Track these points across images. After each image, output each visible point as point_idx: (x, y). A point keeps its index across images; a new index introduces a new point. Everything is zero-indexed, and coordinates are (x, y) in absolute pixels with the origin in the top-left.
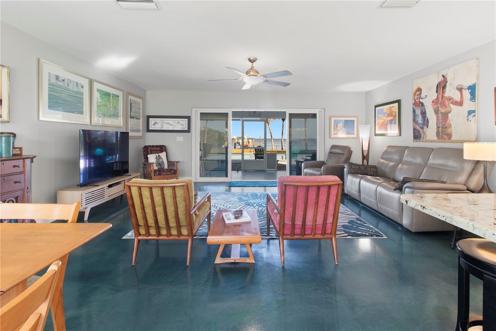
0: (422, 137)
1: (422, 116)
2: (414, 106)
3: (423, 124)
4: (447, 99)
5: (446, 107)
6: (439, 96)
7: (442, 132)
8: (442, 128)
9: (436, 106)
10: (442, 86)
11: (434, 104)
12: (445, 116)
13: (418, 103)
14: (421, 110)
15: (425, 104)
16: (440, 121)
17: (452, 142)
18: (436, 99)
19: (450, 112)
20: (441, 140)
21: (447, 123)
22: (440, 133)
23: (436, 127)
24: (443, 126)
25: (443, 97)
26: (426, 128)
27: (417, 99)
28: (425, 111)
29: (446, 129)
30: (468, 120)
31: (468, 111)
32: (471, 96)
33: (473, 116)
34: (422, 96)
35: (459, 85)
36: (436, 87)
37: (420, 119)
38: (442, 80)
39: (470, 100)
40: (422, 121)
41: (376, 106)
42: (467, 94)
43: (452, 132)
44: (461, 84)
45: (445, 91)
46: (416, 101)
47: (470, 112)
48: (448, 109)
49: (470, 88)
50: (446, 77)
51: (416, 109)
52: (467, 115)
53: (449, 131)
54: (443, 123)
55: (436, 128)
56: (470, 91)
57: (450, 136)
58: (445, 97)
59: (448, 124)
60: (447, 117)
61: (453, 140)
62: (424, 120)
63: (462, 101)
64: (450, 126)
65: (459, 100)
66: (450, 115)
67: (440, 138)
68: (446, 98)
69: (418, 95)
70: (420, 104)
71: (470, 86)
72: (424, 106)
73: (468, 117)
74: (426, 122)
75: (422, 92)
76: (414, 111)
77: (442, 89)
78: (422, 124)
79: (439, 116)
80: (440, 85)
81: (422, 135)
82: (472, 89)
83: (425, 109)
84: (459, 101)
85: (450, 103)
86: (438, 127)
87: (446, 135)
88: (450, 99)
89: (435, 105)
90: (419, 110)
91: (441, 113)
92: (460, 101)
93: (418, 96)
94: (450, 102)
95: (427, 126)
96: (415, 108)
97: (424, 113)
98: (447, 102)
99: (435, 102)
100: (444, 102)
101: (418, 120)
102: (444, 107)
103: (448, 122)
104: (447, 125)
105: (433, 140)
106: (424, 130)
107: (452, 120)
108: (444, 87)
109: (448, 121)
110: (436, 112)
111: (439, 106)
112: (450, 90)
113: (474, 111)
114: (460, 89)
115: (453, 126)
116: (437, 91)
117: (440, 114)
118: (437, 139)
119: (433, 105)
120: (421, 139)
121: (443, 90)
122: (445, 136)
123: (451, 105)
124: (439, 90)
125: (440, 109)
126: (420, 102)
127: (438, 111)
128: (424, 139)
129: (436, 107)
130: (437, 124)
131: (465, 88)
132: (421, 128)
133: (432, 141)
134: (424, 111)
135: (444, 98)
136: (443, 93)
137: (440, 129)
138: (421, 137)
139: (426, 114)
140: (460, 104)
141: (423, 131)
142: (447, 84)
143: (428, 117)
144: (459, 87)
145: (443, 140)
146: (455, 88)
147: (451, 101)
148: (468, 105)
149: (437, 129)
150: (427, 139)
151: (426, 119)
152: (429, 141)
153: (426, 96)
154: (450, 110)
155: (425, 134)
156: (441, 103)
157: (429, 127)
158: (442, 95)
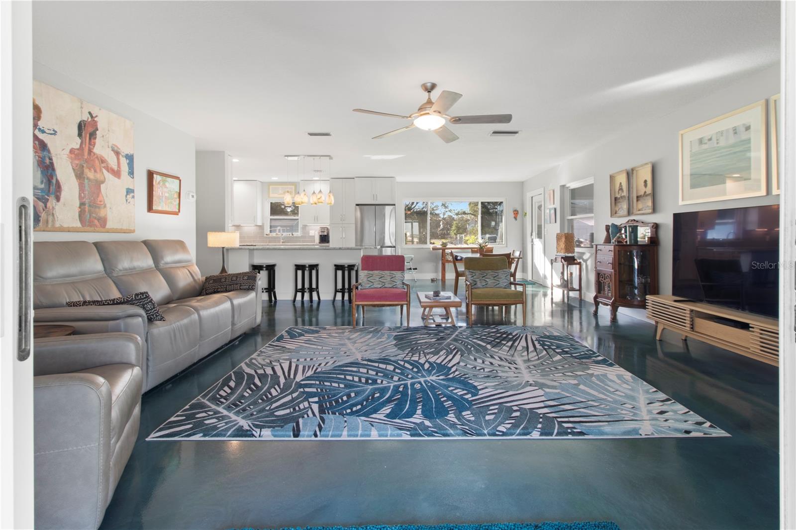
1: (42, 172)
3: (47, 191)
4: (98, 159)
5: (95, 171)
6: (84, 146)
7: (91, 213)
8: (90, 206)
9: (77, 162)
10: (87, 130)
11: (73, 156)
12: (97, 186)
14: (39, 157)
15: (50, 145)
16: (87, 192)
18: (78, 149)
19: (103, 182)
20: (89, 228)
21: (99, 199)
22: (86, 216)
23: (78, 203)
24: (91, 204)
25: (90, 151)
26: (55, 201)
28: (52, 164)
29: (97, 209)
30: (127, 200)
31: (127, 189)
32: (129, 169)
33: (132, 197)
34: (40, 124)
35: (115, 146)
36: (77, 125)
38: (89, 120)
39: (129, 174)
40: (42, 183)
43: (106, 215)
45: (95, 144)
47: (128, 191)
48: (99, 176)
50: (95, 119)
52: (125, 193)
53: (102, 213)
54: (92, 199)
55: (78, 205)
56: (128, 161)
57: (103, 222)
58: (94, 154)
59: (100, 201)
60: (100, 189)
61: (110, 228)
62: (50, 182)
63: (120, 171)
64: (105, 206)
65: (115, 168)
66: (103, 186)
67: (87, 224)
68: (96, 156)
70: (37, 143)
71: (128, 154)
72: (49, 152)
73: (126, 197)
74: (53, 188)
75: (42, 115)
77: (88, 135)
78: (42, 190)
79: (85, 184)
80: (86, 127)
81: (43, 216)
82: (130, 160)
83: (51, 159)
85: (103, 168)
86: (82, 204)
87: (98, 220)
88: (103, 161)
89: (76, 159)
91: (87, 179)
92: (117, 170)
94: (103, 165)
95: (58, 199)
97: (48, 168)
98: (99, 164)
99: (74, 153)
100: (94, 161)
102: (93, 171)
103: (100, 197)
104: (98, 202)
105: (73, 227)
106: (49, 204)
107: (107, 195)
108: (93, 135)
109: (101, 195)
110: (80, 175)
111: (85, 165)
112: (103, 146)
113: (133, 191)
114: (117, 153)
115: (108, 206)
116: (80, 135)
117: (86, 181)
118: (81, 226)
119: (71, 158)
120: (41, 224)
121: (90, 139)
122: (96, 222)
123: (105, 171)
124: (83, 134)
125: (85, 170)
126: (36, 137)
127: (82, 173)
128: (50, 226)
129: (77, 164)
130: (80, 197)
131: (122, 154)
133: (69, 230)
134: (47, 161)
136: (90, 144)
137: (87, 207)
138: (40, 221)
139: (54, 170)
140: (117, 174)
141: (46, 207)
142: (97, 132)
143: (59, 178)
144: (116, 148)
145: (92, 229)
146: (110, 147)
147: (105, 165)
149: (80, 207)
150: (57, 225)
151: (54, 181)
152: (62, 230)
153: (55, 133)
154: (102, 178)
155: (53, 214)
156: (87, 161)
157: (61, 199)
158: (89, 147)
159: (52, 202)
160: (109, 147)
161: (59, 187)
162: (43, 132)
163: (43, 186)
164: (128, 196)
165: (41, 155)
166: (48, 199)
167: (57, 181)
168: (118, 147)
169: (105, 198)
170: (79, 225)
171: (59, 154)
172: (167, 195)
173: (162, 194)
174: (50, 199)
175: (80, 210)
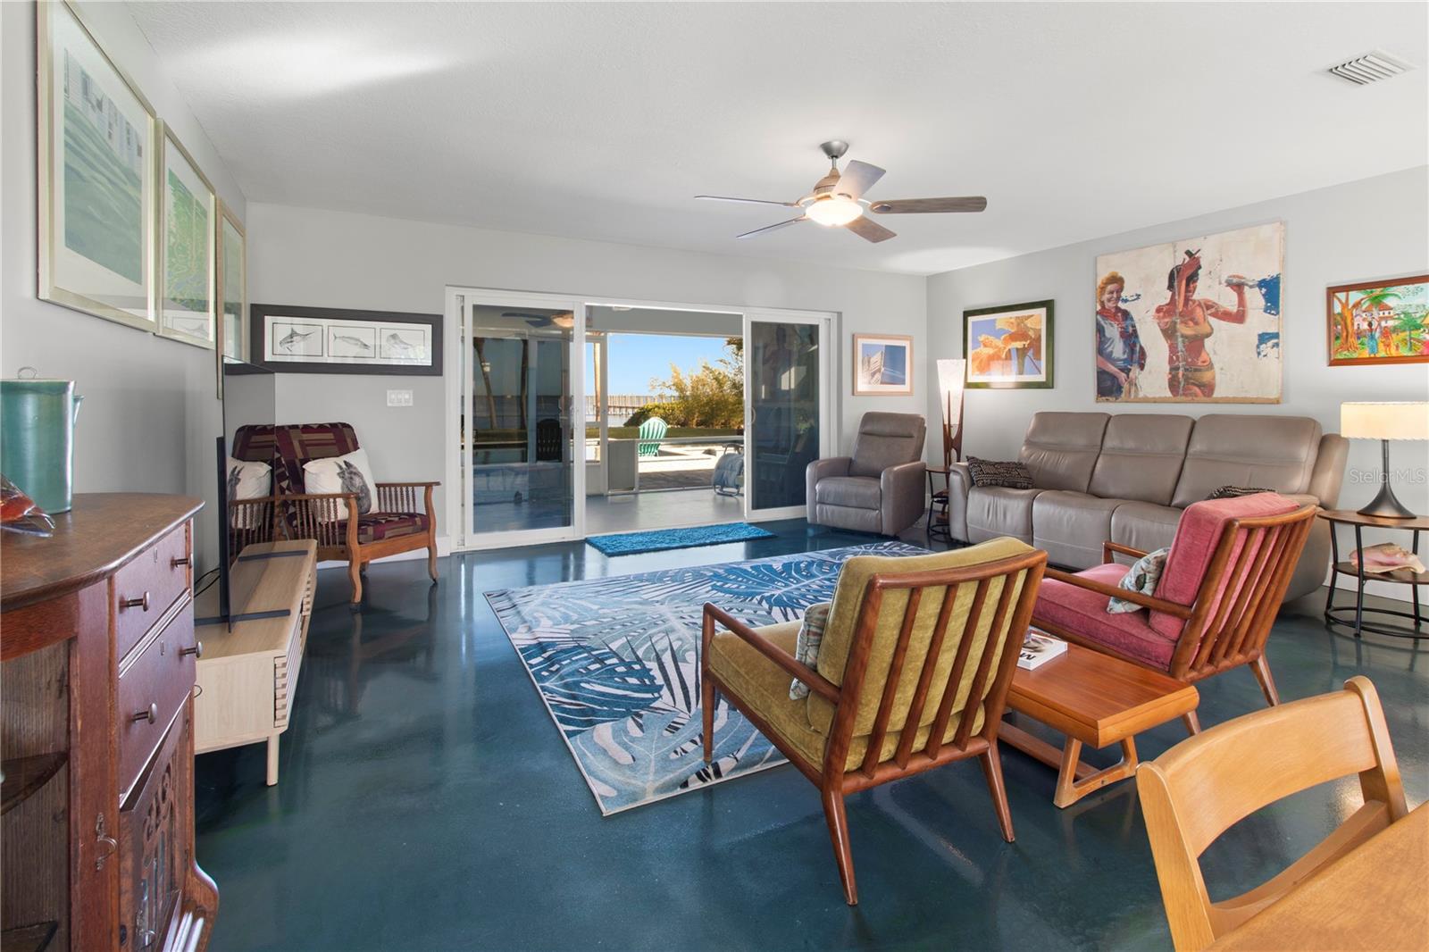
0: (1123, 390)
1: (1125, 342)
2: (1099, 317)
3: (1130, 360)
4: (1200, 305)
5: (1196, 323)
6: (1177, 297)
7: (1187, 379)
8: (1186, 370)
9: (1166, 320)
10: (1185, 275)
11: (1161, 314)
12: (1196, 344)
13: (1113, 310)
15: (1134, 314)
16: (1180, 354)
17: (1217, 402)
18: (1167, 305)
19: (1208, 335)
20: (1183, 398)
21: (1201, 359)
22: (1179, 383)
23: (1167, 368)
24: (1187, 367)
25: (1187, 300)
26: (1138, 370)
27: (1109, 300)
28: (1135, 331)
29: (1198, 374)
30: (1259, 354)
31: (1260, 335)
32: (1267, 302)
33: (1273, 346)
34: (1123, 295)
35: (1234, 276)
36: (1167, 276)
37: (1118, 349)
38: (1186, 261)
39: (1265, 311)
40: (1124, 353)
41: (967, 314)
42: (1255, 298)
43: (1214, 378)
44: (1240, 275)
45: (1195, 288)
46: (1107, 307)
47: (1264, 338)
48: (1204, 329)
49: (1262, 284)
50: (1196, 256)
51: (1105, 326)
52: (1257, 342)
53: (1205, 377)
54: (1190, 360)
55: (1168, 371)
56: (1264, 290)
57: (1208, 389)
58: (1194, 301)
59: (1204, 362)
60: (1203, 346)
61: (1219, 396)
62: (1132, 351)
63: (1244, 311)
64: (1210, 366)
65: (1234, 308)
66: (1208, 342)
67: (1181, 392)
68: (1197, 303)
69: (1112, 292)
70: (1119, 314)
71: (1264, 280)
72: (1132, 319)
73: (1258, 347)
74: (1136, 356)
75: (1125, 285)
76: (1100, 330)
77: (1184, 282)
78: (1124, 360)
79: (1177, 344)
80: (1181, 273)
81: (1126, 386)
82: (1271, 289)
83: (1134, 326)
84: (1235, 311)
85: (1210, 315)
86: (1174, 369)
87: (1199, 386)
88: (1208, 307)
89: (1164, 317)
90: (1116, 326)
91: (1182, 336)
92: (1238, 311)
93: (1110, 296)
94: (1209, 312)
95: (1142, 367)
96: (1102, 322)
97: (1130, 337)
98: (1201, 313)
99: (1164, 311)
100: (1192, 312)
101: (1112, 352)
102: (1191, 324)
103: (1203, 356)
104: (1200, 364)
105: (1159, 398)
106: (1131, 374)
108: (1192, 279)
109: (1203, 354)
110: (1169, 333)
111: (1178, 321)
112: (1209, 287)
113: (1276, 336)
114: (1238, 286)
115: (1217, 367)
116: (1171, 287)
117: (1180, 340)
118: (1171, 395)
119: (1159, 318)
120: (1123, 395)
121: (1188, 285)
122: (1196, 389)
123: (1213, 321)
124: (1176, 284)
125: (1178, 326)
126: (1118, 309)
127: (1175, 331)
128: (1132, 397)
129: (1167, 323)
130: (1171, 361)
131: (1251, 284)
132: (1122, 370)
133: (1155, 401)
134: (1130, 329)
135: (1191, 303)
136: (1187, 291)
137: (1181, 372)
138: (1121, 392)
139: (1137, 337)
140: (1239, 317)
141: (1128, 377)
142: (1200, 271)
143: (1143, 345)
144: (1235, 280)
145: (1190, 398)
146: (1223, 282)
147: (1213, 310)
148: (1259, 320)
149: (1170, 373)
150: (1141, 395)
151: (1138, 348)
152: (1146, 400)
153: (1138, 296)
154: (1208, 330)
155: (1136, 385)
156: (1181, 315)
157: (1146, 367)
158: (1185, 296)
159: (1135, 371)
160: (1220, 283)
161: (1143, 354)
162: (1126, 301)
163: (1126, 356)
164: (1263, 346)
165: (1124, 325)
166: (1130, 370)
167: (1141, 348)
168: (1238, 277)
169: (1211, 356)
170: (1169, 394)
171: (1143, 318)
172: (1391, 323)
173: (1370, 324)
174: (1132, 368)
175: (1170, 376)
